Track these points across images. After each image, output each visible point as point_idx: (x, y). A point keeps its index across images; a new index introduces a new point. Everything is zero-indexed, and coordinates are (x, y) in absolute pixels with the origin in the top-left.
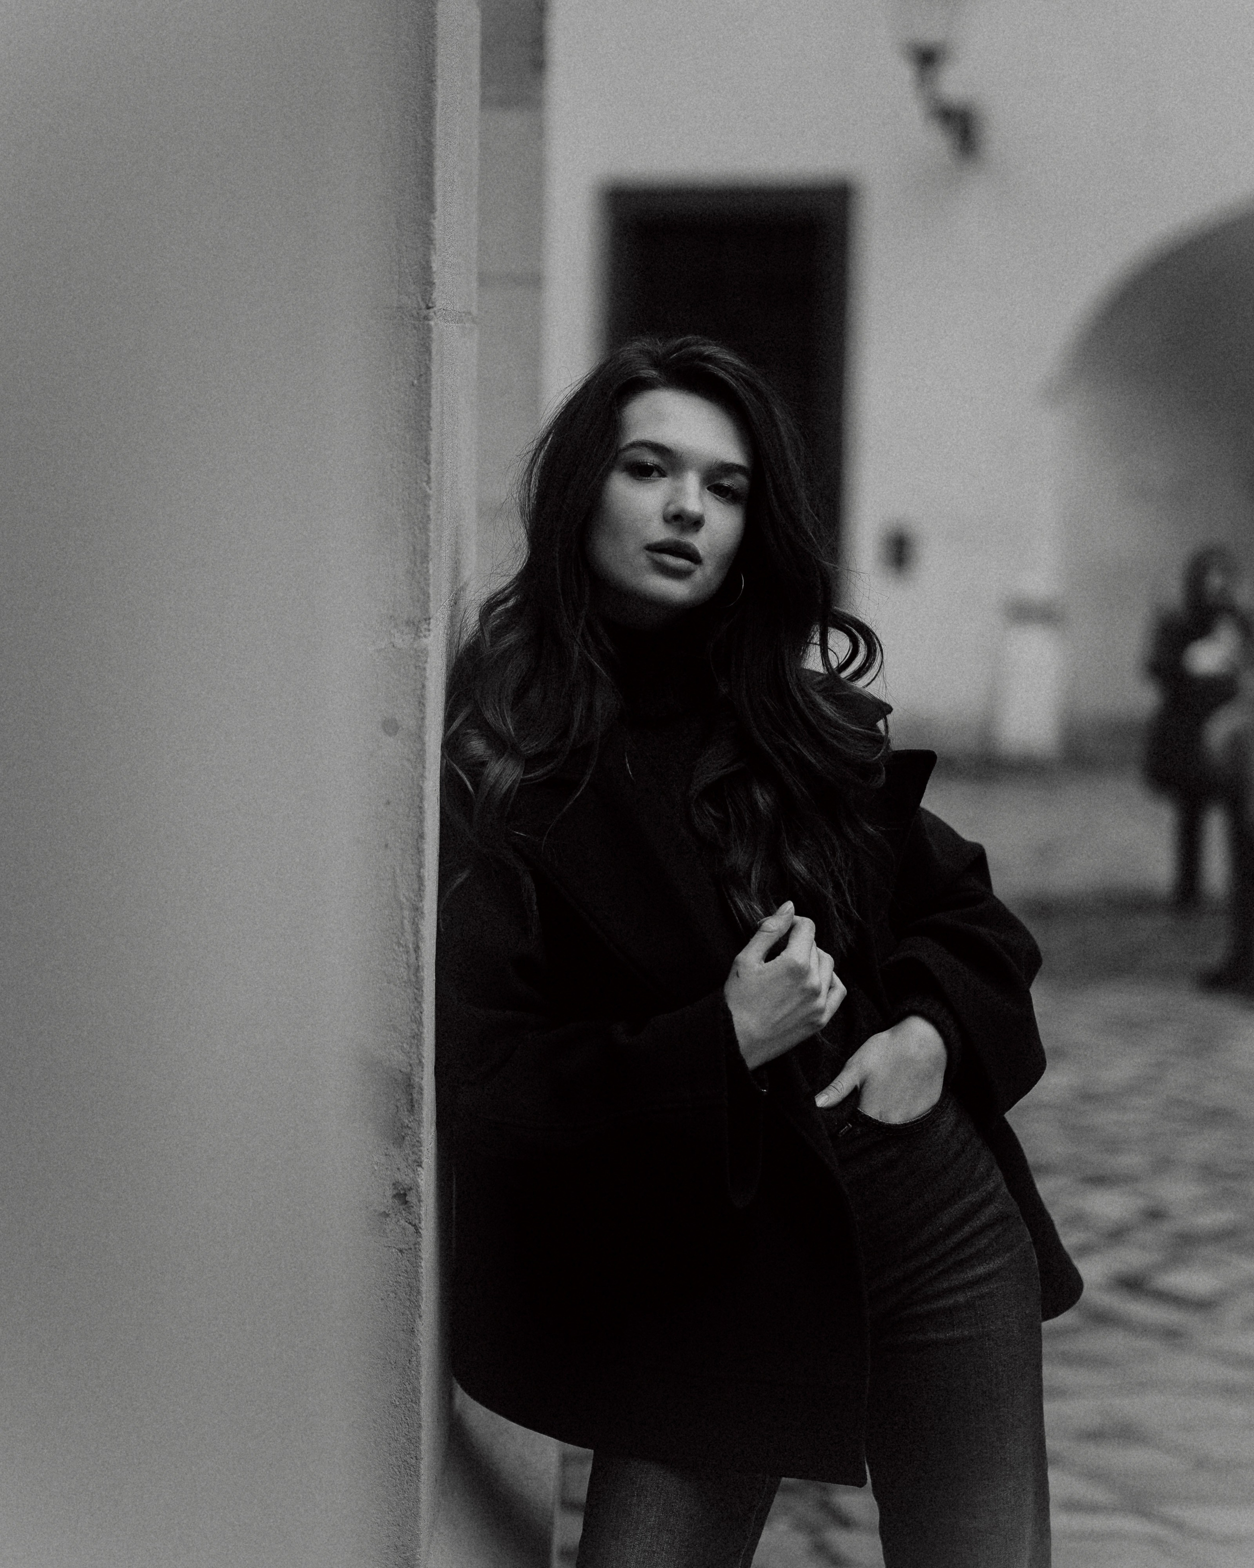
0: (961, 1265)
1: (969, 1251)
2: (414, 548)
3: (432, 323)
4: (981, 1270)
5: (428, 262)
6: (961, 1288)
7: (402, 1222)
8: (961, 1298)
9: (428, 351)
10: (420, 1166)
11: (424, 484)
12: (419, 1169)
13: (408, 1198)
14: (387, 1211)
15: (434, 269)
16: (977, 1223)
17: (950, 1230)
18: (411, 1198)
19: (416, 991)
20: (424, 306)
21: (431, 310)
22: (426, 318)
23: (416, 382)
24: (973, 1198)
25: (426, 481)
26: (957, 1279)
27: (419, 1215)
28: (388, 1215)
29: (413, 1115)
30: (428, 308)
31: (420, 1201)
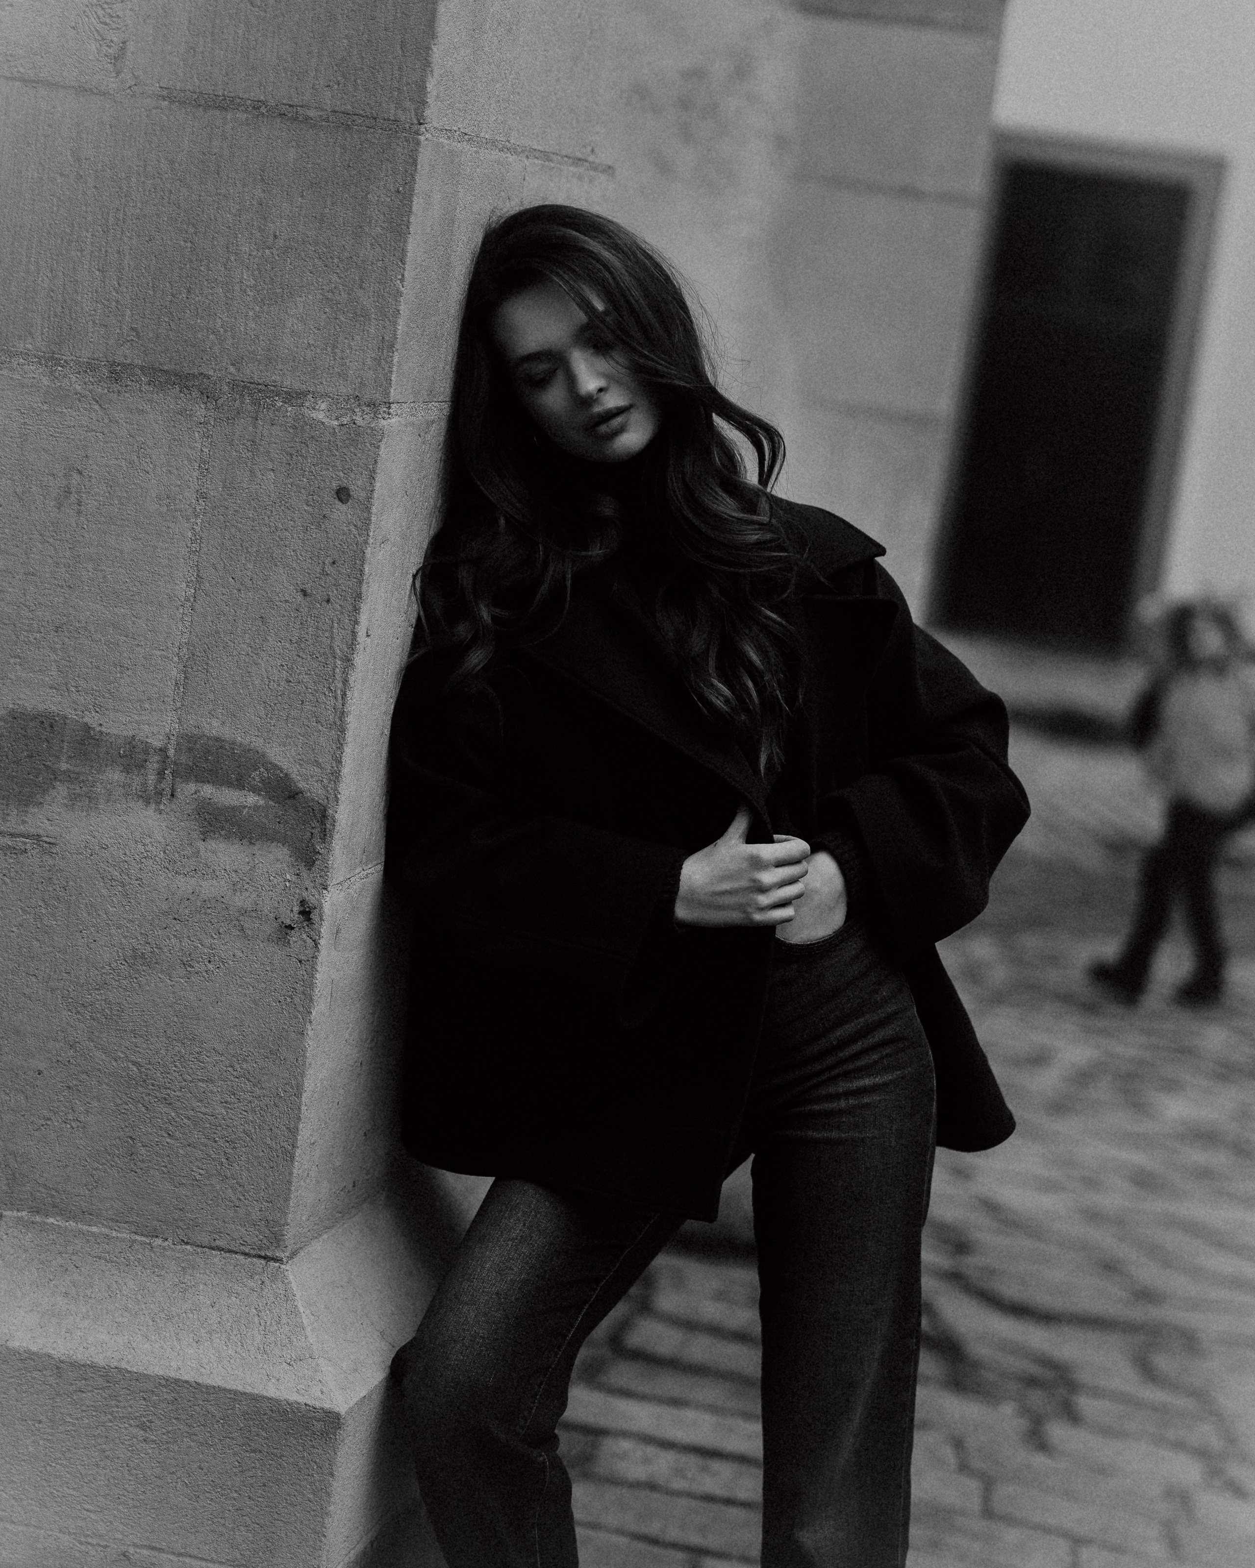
0: (847, 1075)
1: (860, 1063)
2: (383, 338)
3: (422, 138)
4: (867, 1082)
5: (424, 82)
6: (847, 1094)
7: (304, 936)
8: (843, 1104)
9: (415, 163)
10: (326, 889)
11: (398, 282)
12: (325, 892)
13: (312, 916)
14: (292, 925)
15: (429, 90)
16: (870, 1041)
17: (844, 1043)
18: (314, 916)
19: (339, 733)
20: (416, 122)
21: (422, 126)
22: (417, 133)
23: (401, 189)
24: (870, 1018)
25: (400, 280)
26: (842, 1086)
27: (320, 932)
28: (292, 928)
29: (325, 843)
30: (421, 124)
31: (322, 920)
